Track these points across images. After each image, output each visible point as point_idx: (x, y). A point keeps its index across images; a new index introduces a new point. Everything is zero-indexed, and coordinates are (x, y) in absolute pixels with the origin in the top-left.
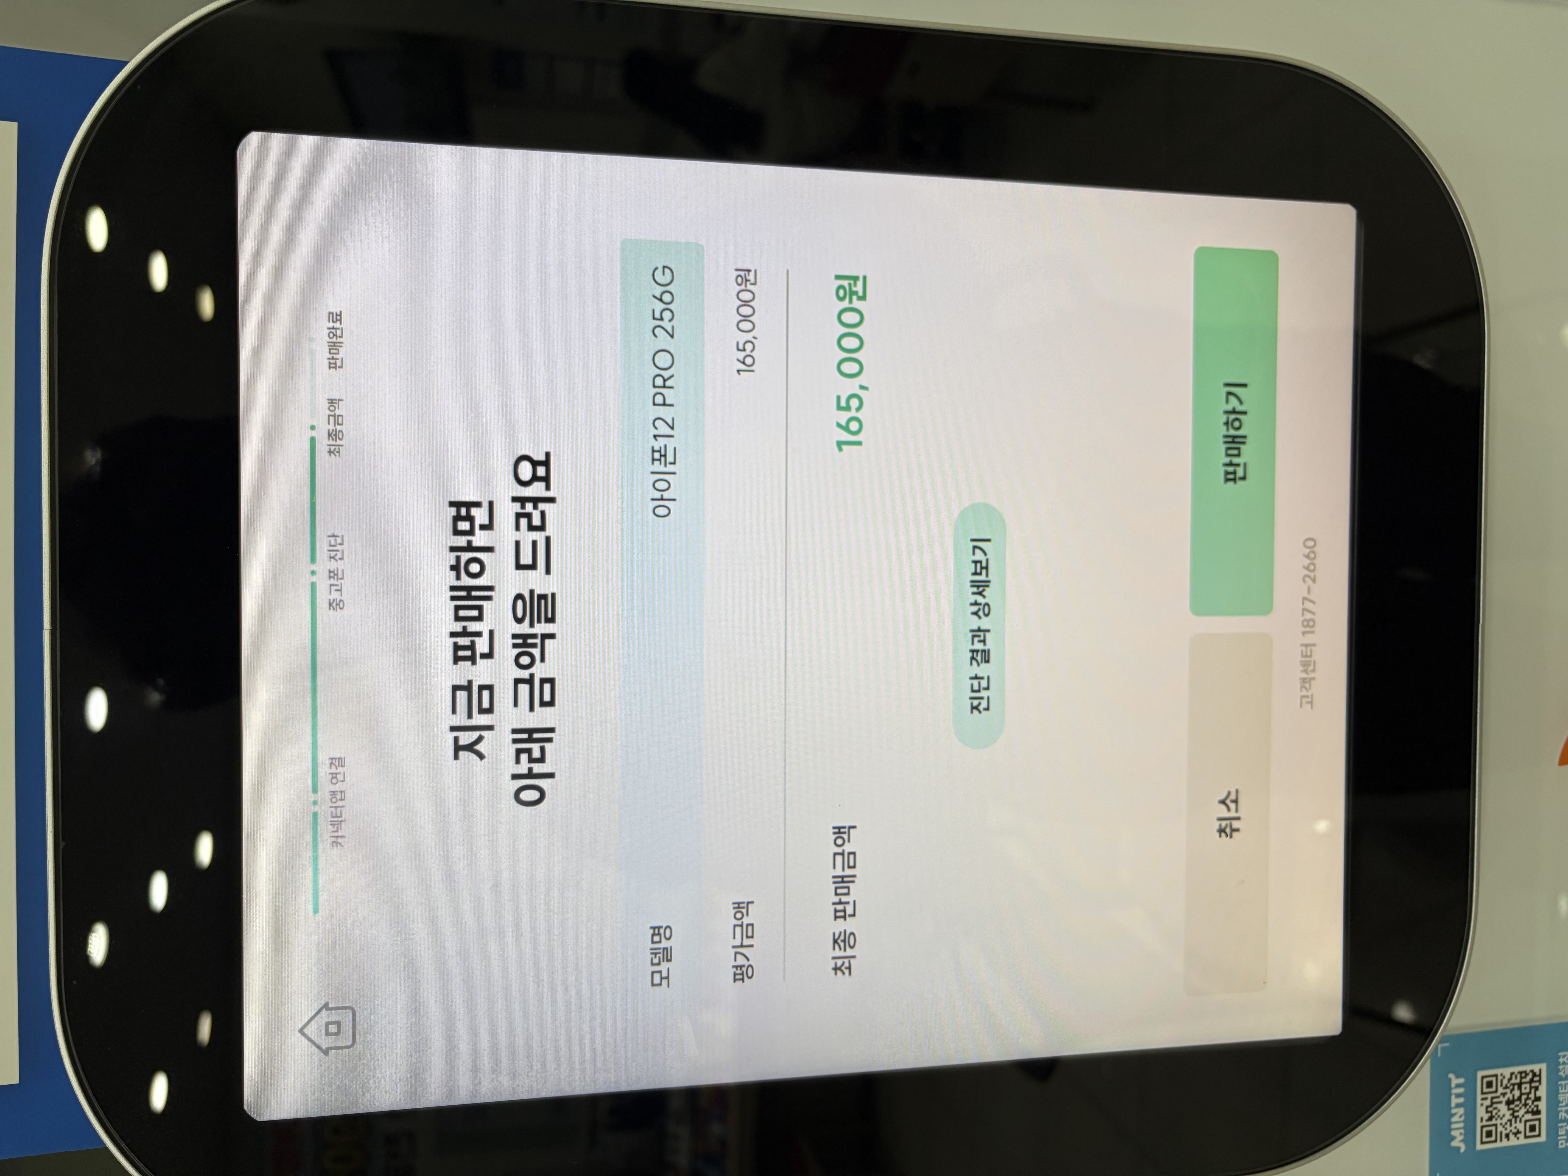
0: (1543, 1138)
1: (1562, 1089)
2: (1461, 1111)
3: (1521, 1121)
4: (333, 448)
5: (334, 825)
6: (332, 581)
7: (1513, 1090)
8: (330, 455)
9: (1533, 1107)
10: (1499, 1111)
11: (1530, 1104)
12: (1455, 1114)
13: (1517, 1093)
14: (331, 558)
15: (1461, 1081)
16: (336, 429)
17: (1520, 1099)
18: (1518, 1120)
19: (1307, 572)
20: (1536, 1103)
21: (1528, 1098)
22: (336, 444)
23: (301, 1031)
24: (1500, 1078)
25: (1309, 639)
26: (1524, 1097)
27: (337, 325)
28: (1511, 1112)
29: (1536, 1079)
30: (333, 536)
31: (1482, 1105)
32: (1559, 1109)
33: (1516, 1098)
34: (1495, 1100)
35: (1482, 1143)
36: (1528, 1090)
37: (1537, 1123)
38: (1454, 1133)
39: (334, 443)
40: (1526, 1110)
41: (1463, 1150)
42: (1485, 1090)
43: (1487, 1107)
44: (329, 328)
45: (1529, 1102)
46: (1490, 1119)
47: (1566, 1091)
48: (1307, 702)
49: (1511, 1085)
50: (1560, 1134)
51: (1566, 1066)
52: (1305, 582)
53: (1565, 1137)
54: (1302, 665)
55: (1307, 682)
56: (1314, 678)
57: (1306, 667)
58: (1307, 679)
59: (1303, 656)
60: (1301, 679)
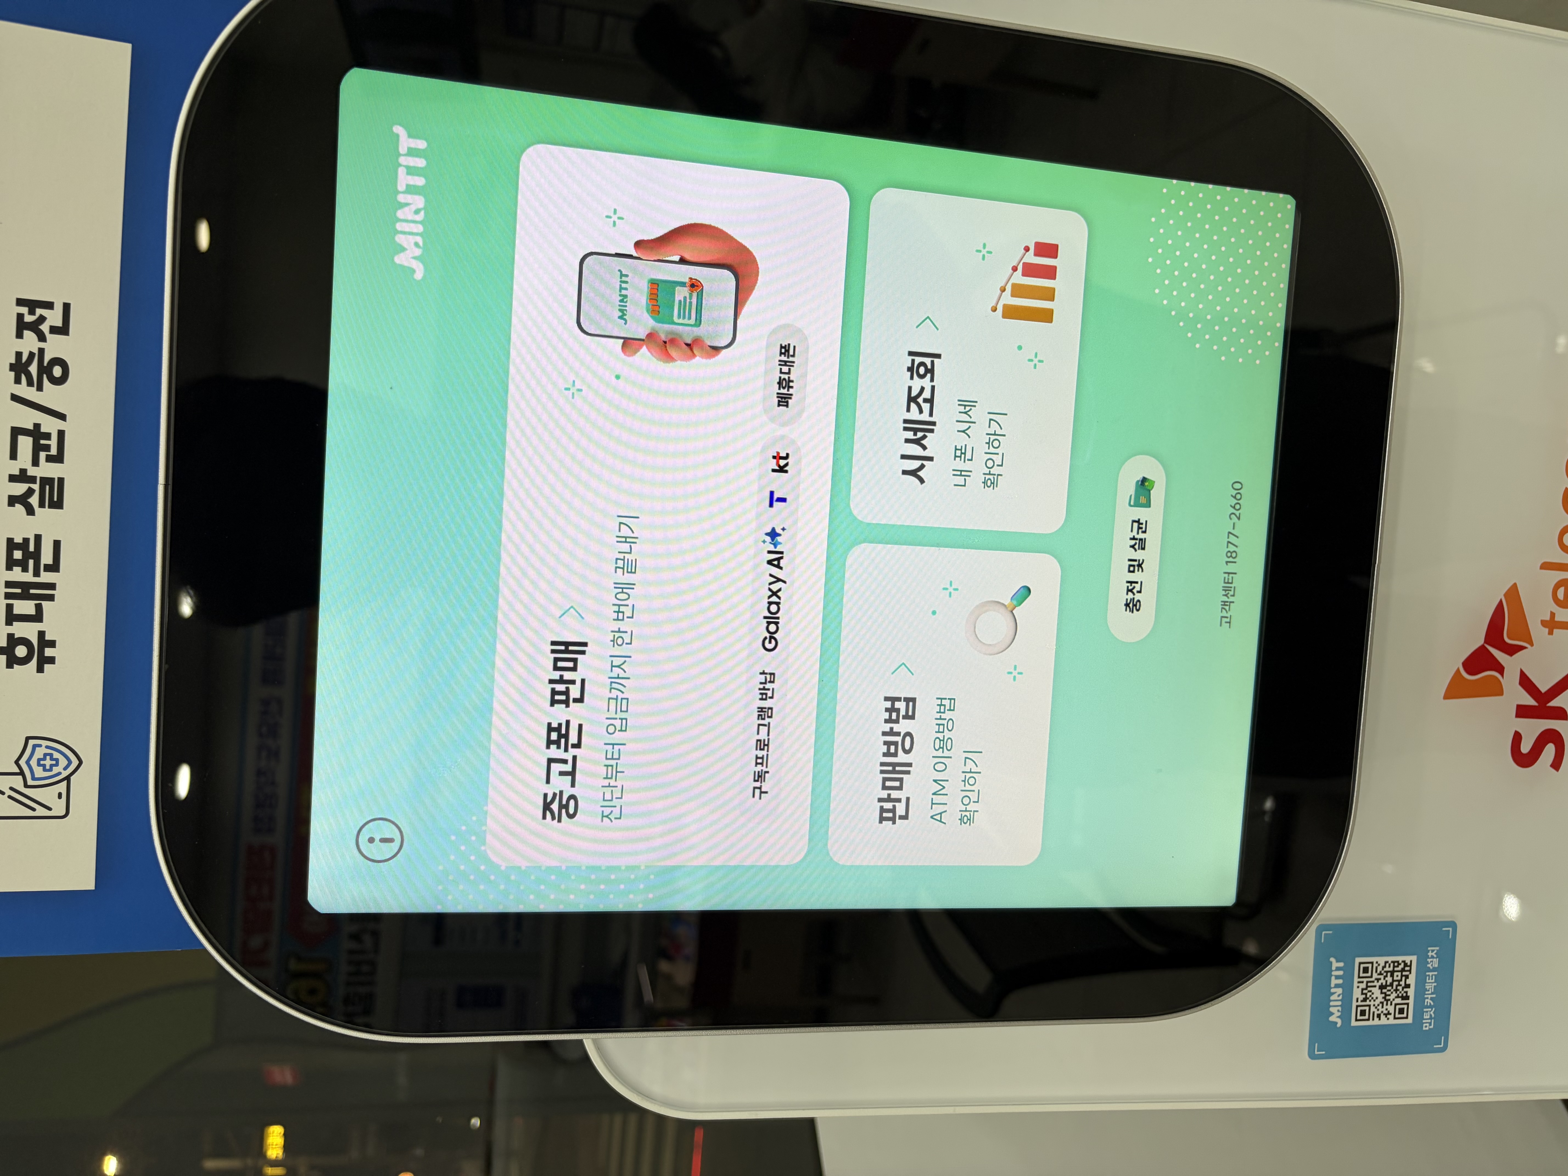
0: (1409, 1020)
1: (1429, 979)
2: (1340, 991)
3: (1391, 1004)
7: (1386, 976)
9: (1403, 992)
10: (1373, 994)
11: (1401, 990)
12: (1335, 993)
13: (1389, 979)
15: (1341, 964)
17: (1391, 985)
18: (1389, 1002)
19: (1233, 511)
20: (1405, 990)
21: (1399, 985)
24: (1375, 965)
25: (1231, 568)
26: (1395, 983)
28: (1383, 995)
29: (1407, 968)
31: (1358, 987)
32: (1426, 996)
33: (1388, 984)
34: (1369, 984)
35: (1357, 1020)
36: (1399, 978)
37: (1405, 1006)
38: (1332, 1009)
40: (1396, 995)
41: (1339, 1025)
42: (1361, 975)
43: (1363, 990)
45: (1400, 988)
46: (1365, 1000)
47: (1433, 981)
48: (1226, 622)
49: (1385, 972)
50: (1425, 1017)
51: (1435, 960)
52: (1231, 519)
53: (1429, 1021)
54: (1223, 590)
55: (1227, 605)
56: (1233, 602)
57: (1227, 592)
58: (1227, 602)
59: (1225, 583)
60: (1222, 602)
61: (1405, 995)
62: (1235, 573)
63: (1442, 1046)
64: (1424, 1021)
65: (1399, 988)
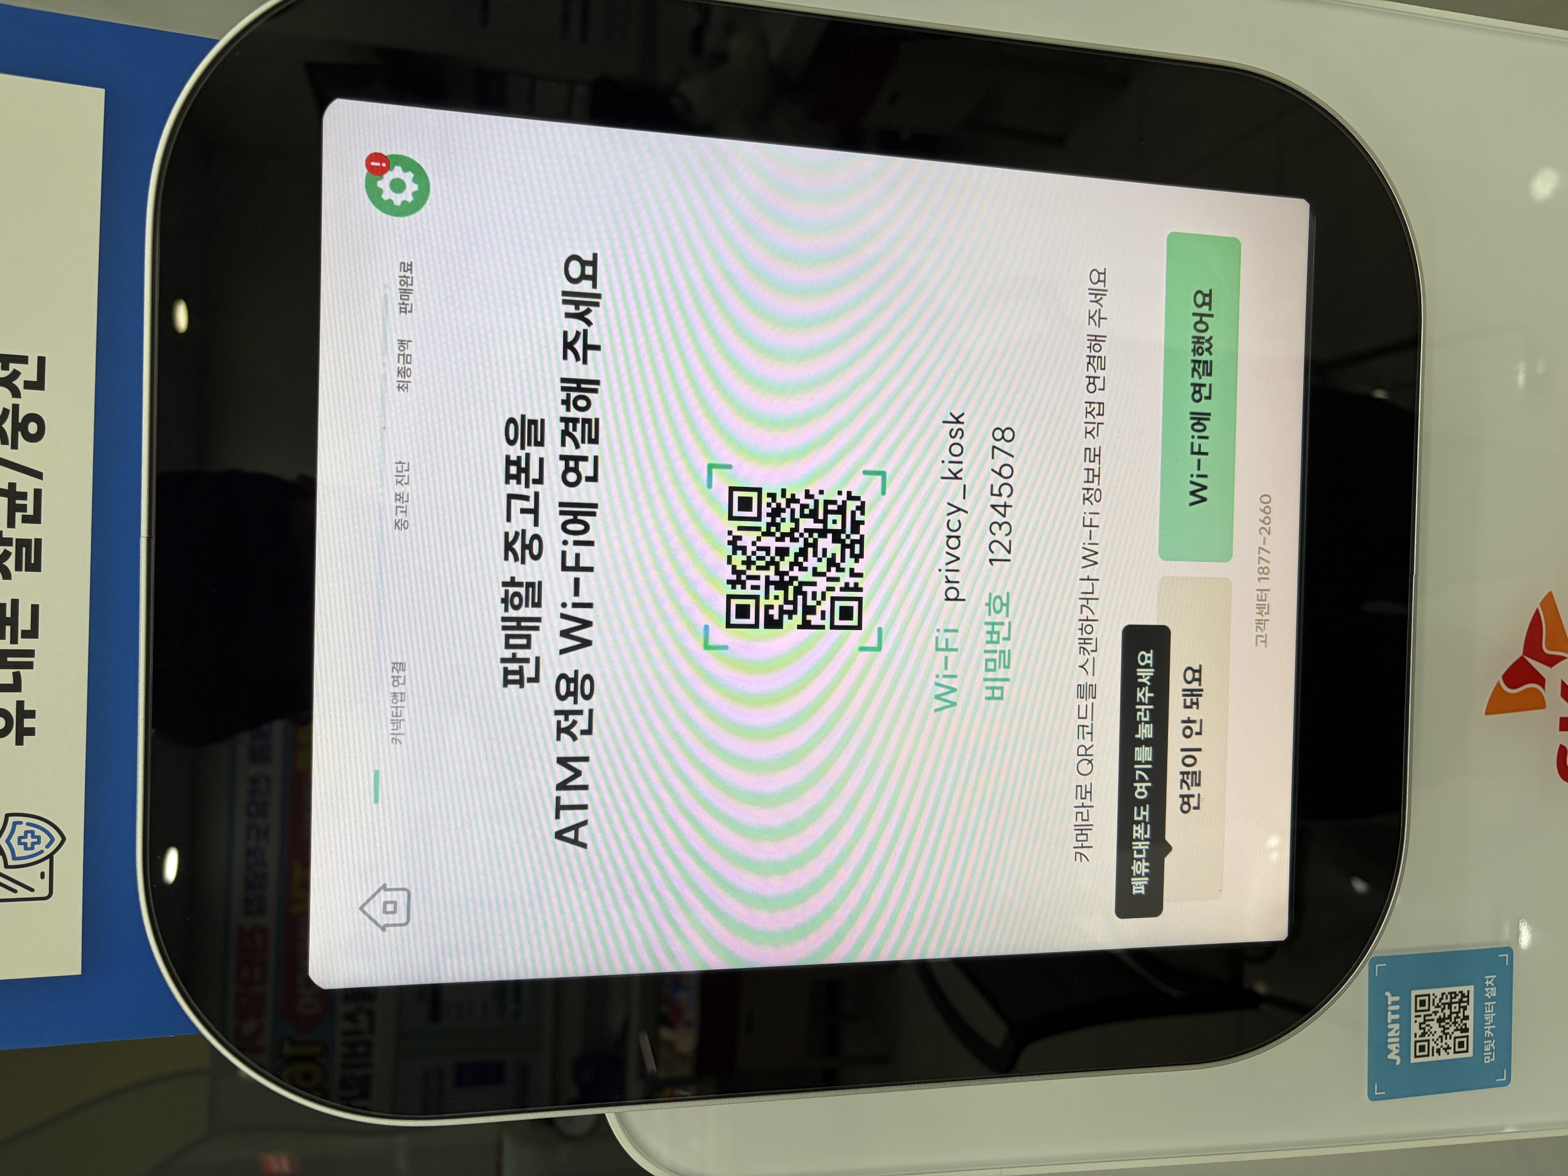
0: (1470, 1054)
1: (1488, 1009)
2: (1397, 1026)
3: (1450, 1038)
4: (401, 384)
5: (394, 723)
6: (396, 503)
7: (1444, 1008)
8: (399, 390)
10: (1431, 1028)
11: (1459, 1022)
12: (1392, 1029)
13: (1447, 1012)
14: (398, 482)
15: (1397, 998)
16: (405, 367)
17: (1450, 1017)
18: (1448, 1036)
19: (1263, 525)
20: (1464, 1022)
21: (1458, 1017)
22: (404, 380)
23: (362, 909)
24: (1432, 997)
25: (1264, 585)
26: (1454, 1016)
27: (408, 274)
28: (1442, 1029)
29: (1465, 999)
30: (400, 462)
31: (1416, 1022)
32: (1485, 1028)
33: (1446, 1016)
34: (1427, 1018)
35: (1416, 1056)
36: (1457, 1010)
38: (1389, 1047)
40: (1455, 1028)
41: (1398, 1063)
42: (1419, 1008)
43: (1420, 1024)
44: (401, 277)
45: (1458, 1020)
46: (1423, 1035)
47: (1492, 1011)
48: (1262, 641)
49: (1442, 1004)
50: (1485, 1050)
51: (1492, 989)
52: (1261, 534)
53: (1490, 1053)
54: (1257, 608)
55: (1262, 624)
56: (1268, 620)
57: (1261, 610)
58: (1262, 620)
59: (1258, 600)
60: (1256, 620)
61: (1464, 1027)
62: (1268, 590)
63: (1504, 1079)
64: (1485, 1054)
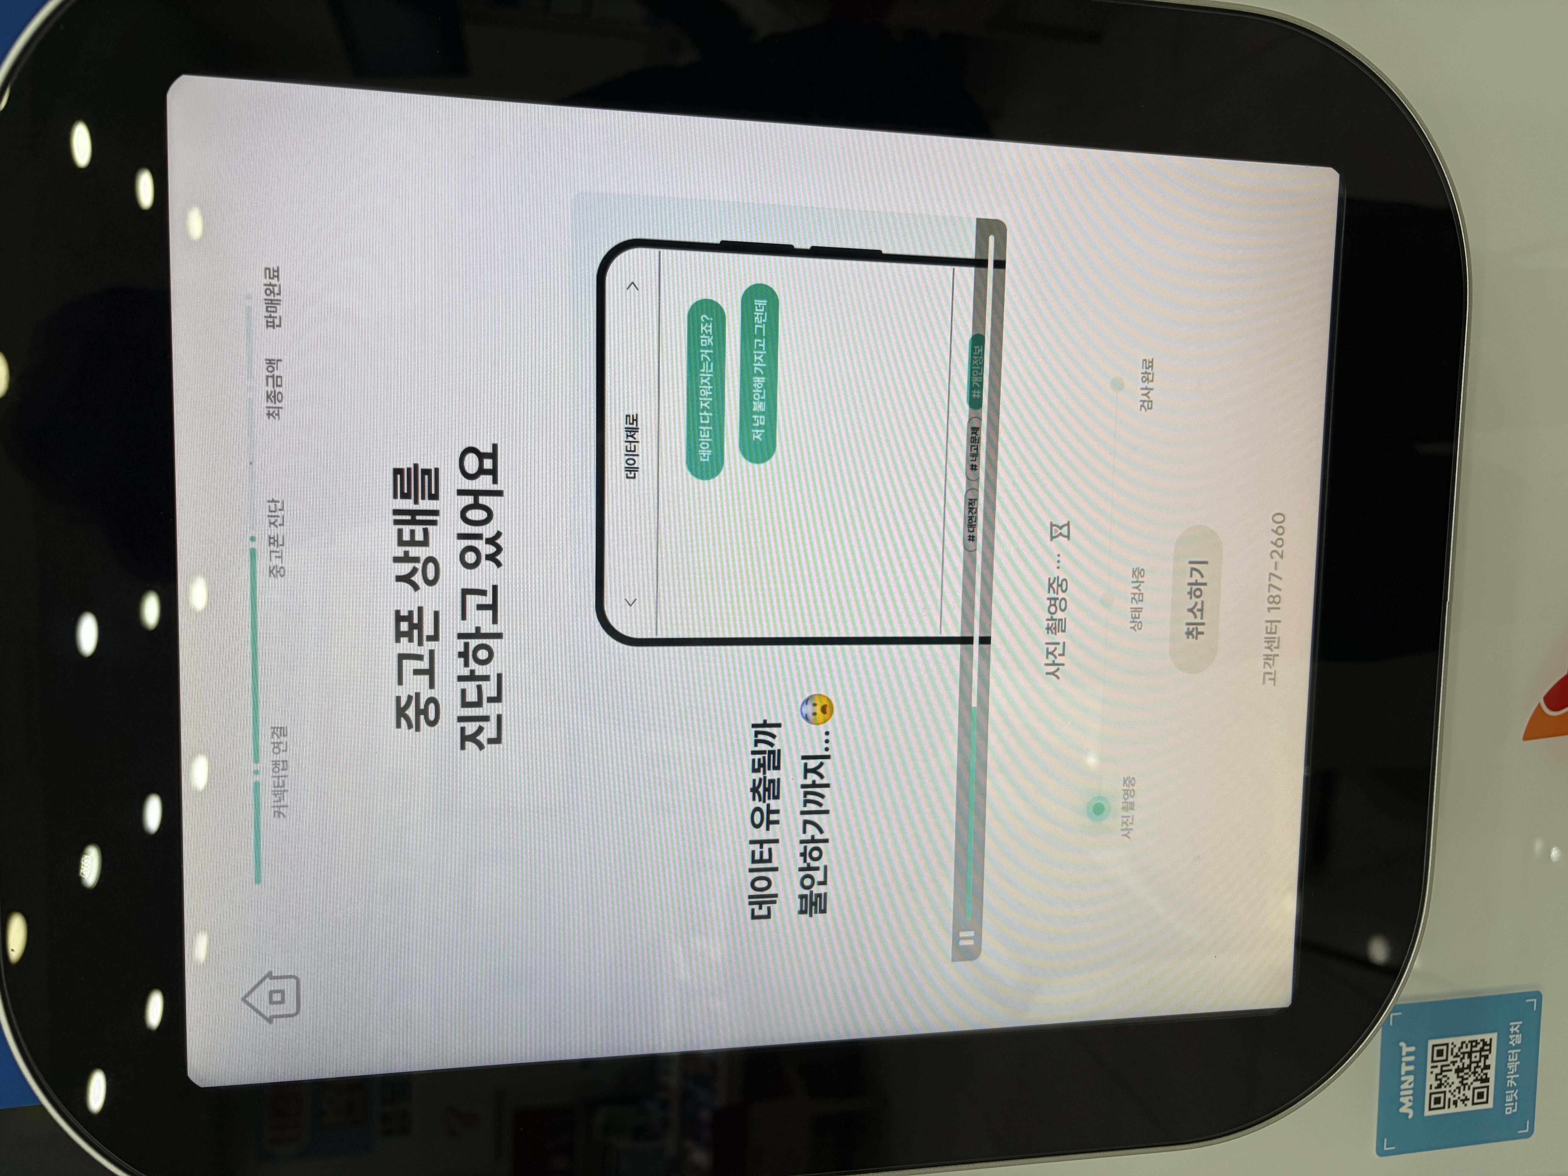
0: (1490, 1105)
1: (1511, 1058)
2: (1411, 1078)
3: (1469, 1089)
4: (271, 411)
5: (275, 795)
6: (272, 548)
7: (1463, 1058)
8: (269, 418)
9: (1482, 1074)
10: (1448, 1078)
11: (1479, 1072)
12: (1405, 1081)
13: (1467, 1061)
14: (271, 523)
15: (1412, 1049)
16: (275, 391)
17: (1469, 1067)
18: (1467, 1087)
19: (1275, 548)
20: (1485, 1071)
21: (1478, 1067)
23: (244, 999)
24: (1451, 1047)
25: (1273, 616)
26: (1473, 1065)
27: (274, 282)
28: (1460, 1079)
29: (1487, 1048)
30: (273, 501)
31: (1432, 1073)
32: (1508, 1077)
33: (1466, 1066)
34: (1444, 1068)
35: (1430, 1109)
36: (1478, 1059)
37: (1485, 1090)
38: (1402, 1100)
39: (273, 405)
40: (1475, 1078)
41: (1410, 1116)
42: (1436, 1058)
43: (1437, 1075)
44: (265, 285)
45: (1479, 1070)
46: (1439, 1086)
47: (1516, 1059)
48: (1270, 679)
49: (1462, 1053)
50: (1507, 1100)
51: (1517, 1036)
52: (1272, 557)
53: (1512, 1104)
54: (1265, 642)
55: (1271, 659)
56: (1278, 655)
57: (1270, 644)
58: (1271, 655)
59: (1267, 633)
60: (1264, 655)
61: (1484, 1077)
62: (1279, 621)
63: (1527, 1131)
64: (1506, 1105)
65: (1477, 1070)
